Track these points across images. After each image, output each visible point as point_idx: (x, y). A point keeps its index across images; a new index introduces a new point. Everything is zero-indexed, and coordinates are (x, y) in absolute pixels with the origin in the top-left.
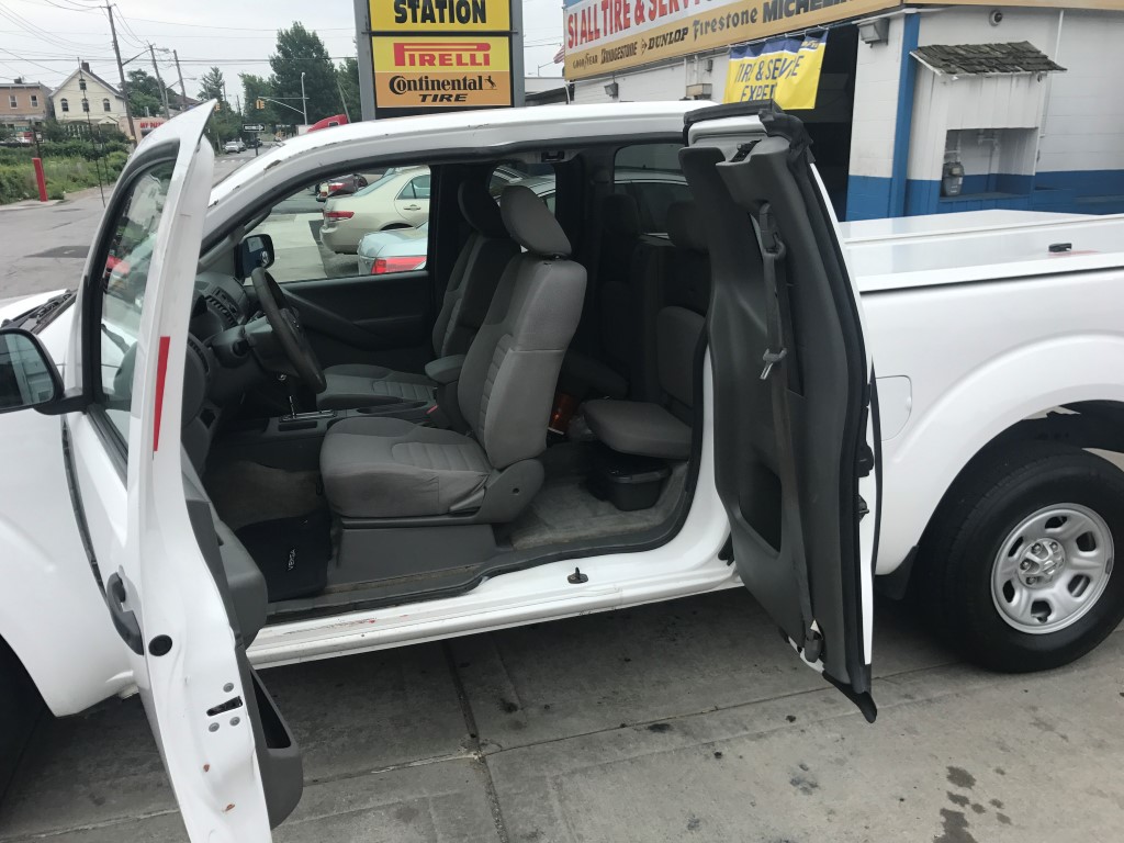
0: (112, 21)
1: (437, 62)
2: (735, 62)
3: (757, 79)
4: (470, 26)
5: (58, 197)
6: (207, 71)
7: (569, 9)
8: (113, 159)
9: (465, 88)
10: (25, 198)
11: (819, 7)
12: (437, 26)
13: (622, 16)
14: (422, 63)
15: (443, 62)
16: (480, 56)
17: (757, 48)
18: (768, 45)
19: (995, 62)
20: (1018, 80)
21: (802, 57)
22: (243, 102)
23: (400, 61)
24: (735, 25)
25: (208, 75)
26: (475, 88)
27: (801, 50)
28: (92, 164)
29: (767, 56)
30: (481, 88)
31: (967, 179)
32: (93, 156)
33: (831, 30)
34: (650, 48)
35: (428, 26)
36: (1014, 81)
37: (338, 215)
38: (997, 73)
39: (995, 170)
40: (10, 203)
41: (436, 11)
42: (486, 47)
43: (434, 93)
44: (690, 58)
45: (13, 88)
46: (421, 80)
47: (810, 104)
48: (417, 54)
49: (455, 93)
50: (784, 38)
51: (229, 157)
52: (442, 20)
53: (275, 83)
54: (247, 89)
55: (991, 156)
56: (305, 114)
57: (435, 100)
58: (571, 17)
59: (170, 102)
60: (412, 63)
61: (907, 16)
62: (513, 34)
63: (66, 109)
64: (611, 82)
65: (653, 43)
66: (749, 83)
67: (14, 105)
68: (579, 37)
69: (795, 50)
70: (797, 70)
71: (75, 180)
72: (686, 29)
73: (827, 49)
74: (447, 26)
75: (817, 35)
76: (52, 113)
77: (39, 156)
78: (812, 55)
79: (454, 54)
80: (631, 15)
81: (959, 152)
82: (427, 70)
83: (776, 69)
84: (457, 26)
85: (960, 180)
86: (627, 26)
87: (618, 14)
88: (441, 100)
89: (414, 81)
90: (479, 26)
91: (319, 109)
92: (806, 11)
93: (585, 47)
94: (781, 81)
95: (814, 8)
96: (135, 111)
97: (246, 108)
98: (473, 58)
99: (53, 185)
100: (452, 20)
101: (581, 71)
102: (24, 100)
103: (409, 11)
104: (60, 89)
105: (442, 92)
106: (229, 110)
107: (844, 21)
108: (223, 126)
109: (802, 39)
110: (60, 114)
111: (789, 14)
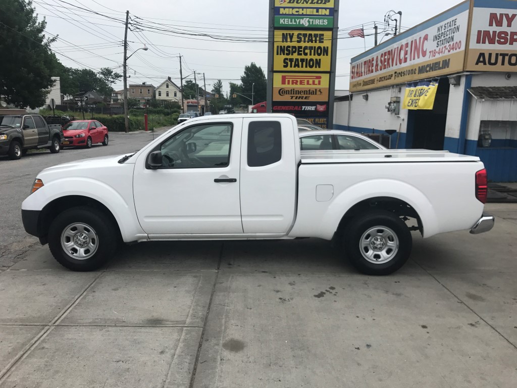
0: (180, 62)
1: (299, 83)
2: (408, 89)
3: (414, 96)
4: (314, 69)
5: (152, 130)
6: (216, 82)
7: (353, 63)
8: (174, 116)
9: (309, 94)
10: (140, 130)
11: (437, 70)
12: (300, 69)
13: (370, 68)
14: (293, 84)
15: (301, 83)
16: (317, 81)
17: (415, 84)
18: (419, 84)
19: (504, 94)
20: (514, 102)
21: (429, 89)
22: (229, 94)
23: (283, 83)
24: (409, 74)
26: (313, 94)
27: (430, 86)
28: (166, 118)
29: (419, 87)
30: (316, 94)
31: (493, 140)
32: (167, 114)
33: (440, 79)
34: (380, 81)
35: (296, 69)
36: (512, 102)
38: (503, 98)
39: (508, 138)
40: (134, 131)
41: (300, 63)
42: (320, 78)
43: (296, 95)
44: (393, 86)
45: (142, 86)
46: (291, 90)
47: (431, 108)
48: (291, 80)
49: (305, 96)
50: (424, 81)
52: (302, 67)
53: (242, 87)
55: (506, 132)
56: (252, 100)
57: (296, 98)
58: (353, 67)
59: (199, 93)
60: (289, 83)
61: (467, 75)
62: (332, 73)
63: (160, 95)
64: (365, 94)
65: (381, 79)
66: (411, 98)
67: (141, 93)
68: (355, 75)
69: (428, 86)
70: (427, 94)
71: (159, 123)
72: (392, 75)
73: (438, 86)
74: (304, 69)
75: (435, 80)
76: (155, 96)
77: (147, 113)
78: (433, 88)
79: (306, 80)
80: (374, 68)
81: (490, 129)
82: (294, 86)
83: (421, 93)
84: (308, 69)
85: (490, 141)
86: (372, 72)
87: (369, 67)
88: (299, 98)
89: (289, 91)
90: (318, 69)
92: (432, 71)
93: (357, 79)
94: (422, 97)
95: (435, 70)
96: (185, 96)
97: (230, 96)
98: (314, 82)
99: (150, 125)
100: (306, 67)
101: (355, 89)
102: (144, 91)
103: (289, 63)
104: (158, 88)
105: (300, 95)
106: (223, 97)
107: (445, 75)
108: (219, 104)
109: (430, 81)
110: (157, 97)
111: (427, 72)
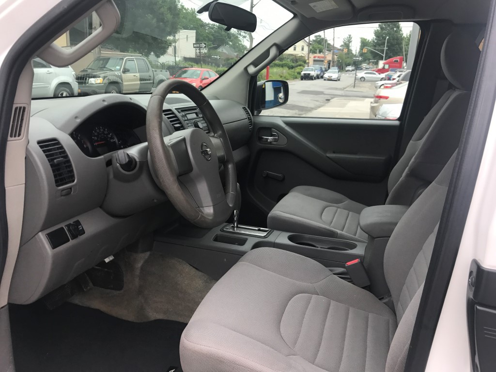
8: (298, 69)
22: (358, 50)
25: (346, 37)
28: (290, 71)
37: (380, 97)
51: (347, 72)
53: (374, 42)
54: (362, 44)
56: (384, 55)
59: (328, 48)
91: (391, 54)
96: (313, 51)
106: (352, 53)
108: (347, 60)
